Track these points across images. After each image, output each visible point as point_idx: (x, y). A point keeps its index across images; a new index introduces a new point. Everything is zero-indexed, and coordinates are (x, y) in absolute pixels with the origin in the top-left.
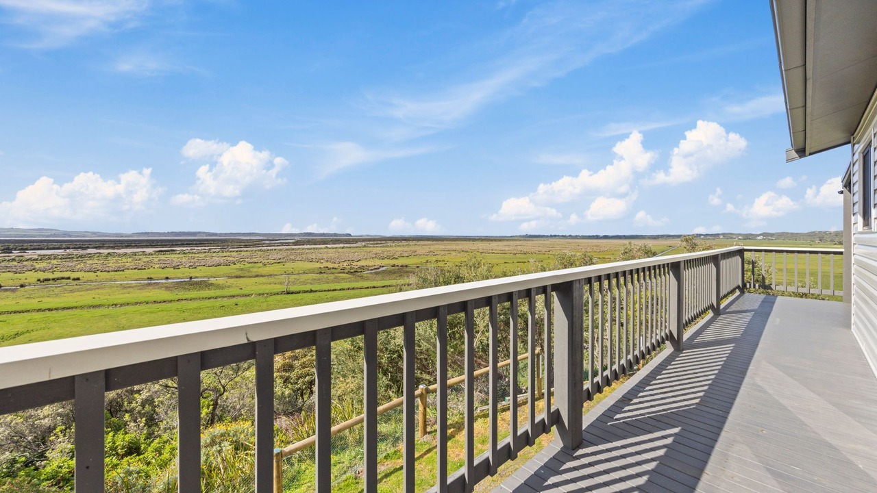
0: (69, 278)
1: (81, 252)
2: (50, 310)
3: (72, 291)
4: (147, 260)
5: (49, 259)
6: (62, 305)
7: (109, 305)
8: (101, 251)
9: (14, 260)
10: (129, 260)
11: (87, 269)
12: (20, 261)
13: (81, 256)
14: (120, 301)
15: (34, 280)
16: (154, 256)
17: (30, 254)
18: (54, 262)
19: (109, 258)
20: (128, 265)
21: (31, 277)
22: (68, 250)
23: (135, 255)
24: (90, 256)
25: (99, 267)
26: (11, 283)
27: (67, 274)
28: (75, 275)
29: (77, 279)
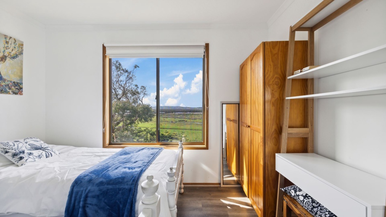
0: (184, 121)
1: (186, 113)
2: (182, 129)
3: (186, 125)
6: (184, 128)
8: (191, 113)
9: (174, 115)
11: (188, 118)
12: (175, 115)
13: (186, 114)
14: (196, 129)
15: (178, 121)
17: (177, 113)
18: (181, 116)
19: (193, 115)
20: (197, 117)
21: (177, 120)
22: (184, 113)
24: (188, 115)
25: (191, 118)
26: (174, 121)
27: (184, 120)
28: (186, 120)
29: (186, 121)
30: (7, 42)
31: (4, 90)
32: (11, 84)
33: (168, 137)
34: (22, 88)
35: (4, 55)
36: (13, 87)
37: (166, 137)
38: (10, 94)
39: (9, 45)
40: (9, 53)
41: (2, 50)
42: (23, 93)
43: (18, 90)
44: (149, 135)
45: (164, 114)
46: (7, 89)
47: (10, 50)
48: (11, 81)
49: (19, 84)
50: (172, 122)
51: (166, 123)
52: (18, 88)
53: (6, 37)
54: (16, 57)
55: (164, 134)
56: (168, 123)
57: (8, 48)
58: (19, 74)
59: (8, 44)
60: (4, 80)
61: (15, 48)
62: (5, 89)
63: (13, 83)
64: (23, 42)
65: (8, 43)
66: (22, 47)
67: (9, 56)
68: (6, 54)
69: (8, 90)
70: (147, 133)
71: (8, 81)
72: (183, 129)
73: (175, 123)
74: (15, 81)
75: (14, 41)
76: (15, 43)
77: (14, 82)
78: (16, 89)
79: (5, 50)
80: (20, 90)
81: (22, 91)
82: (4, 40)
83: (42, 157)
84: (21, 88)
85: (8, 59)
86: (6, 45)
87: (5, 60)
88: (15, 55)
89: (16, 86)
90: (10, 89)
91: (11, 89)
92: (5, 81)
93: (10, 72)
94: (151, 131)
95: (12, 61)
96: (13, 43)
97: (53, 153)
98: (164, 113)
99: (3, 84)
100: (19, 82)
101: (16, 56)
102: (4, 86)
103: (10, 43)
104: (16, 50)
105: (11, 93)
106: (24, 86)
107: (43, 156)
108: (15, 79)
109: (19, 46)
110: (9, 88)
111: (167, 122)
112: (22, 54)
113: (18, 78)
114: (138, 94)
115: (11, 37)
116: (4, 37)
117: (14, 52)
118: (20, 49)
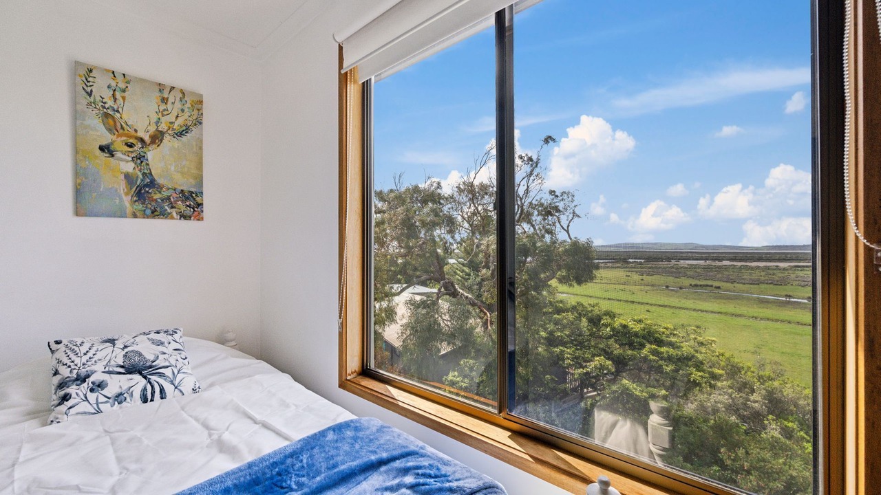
0: (712, 286)
1: (718, 263)
2: (702, 311)
3: (716, 298)
4: (783, 275)
5: (695, 268)
7: (749, 317)
8: (735, 263)
9: (673, 267)
10: (763, 274)
11: (725, 279)
12: (677, 269)
13: (719, 267)
14: (760, 315)
15: (687, 284)
16: (790, 272)
17: (682, 263)
18: (698, 270)
19: (743, 271)
20: (762, 278)
21: (686, 281)
22: (708, 261)
23: (769, 269)
24: (726, 268)
25: (735, 279)
26: (673, 285)
27: (710, 283)
28: (716, 284)
29: (719, 288)
30: (165, 100)
31: (158, 209)
32: (175, 195)
33: (644, 337)
34: (202, 204)
35: (157, 130)
36: (180, 202)
37: (636, 335)
38: (172, 218)
39: (169, 106)
40: (169, 125)
41: (154, 118)
42: (205, 215)
43: (192, 210)
44: (584, 322)
45: (641, 263)
46: (166, 207)
47: (172, 118)
48: (175, 190)
49: (194, 195)
50: (667, 287)
51: (648, 288)
52: (192, 204)
53: (161, 87)
54: (187, 132)
55: (631, 324)
56: (655, 288)
57: (165, 113)
58: (192, 172)
59: (166, 104)
60: (160, 188)
61: (183, 110)
62: (161, 208)
63: (181, 193)
64: (201, 96)
65: (167, 101)
66: (199, 106)
67: (170, 132)
68: (163, 127)
69: (169, 211)
70: (580, 315)
71: (168, 189)
72: (706, 311)
73: (676, 291)
74: (185, 188)
75: (181, 95)
76: (184, 101)
77: (182, 191)
78: (187, 206)
79: (159, 119)
80: (196, 209)
81: (202, 211)
82: (158, 94)
83: (128, 399)
84: (200, 205)
85: (167, 138)
86: (163, 107)
87: (161, 141)
88: (184, 128)
89: (187, 199)
90: (172, 207)
91: (175, 208)
92: (162, 188)
93: (173, 168)
94: (591, 312)
95: (176, 143)
96: (178, 99)
97: (169, 388)
98: (643, 261)
99: (157, 196)
100: (193, 190)
101: (187, 129)
102: (159, 200)
103: (171, 100)
104: (186, 115)
105: (176, 217)
106: (207, 200)
107: (132, 395)
108: (186, 184)
109: (192, 106)
110: (170, 206)
111: (653, 285)
112: (201, 123)
113: (192, 181)
114: (557, 214)
115: (174, 88)
116: (157, 88)
117: (180, 121)
118: (196, 112)
